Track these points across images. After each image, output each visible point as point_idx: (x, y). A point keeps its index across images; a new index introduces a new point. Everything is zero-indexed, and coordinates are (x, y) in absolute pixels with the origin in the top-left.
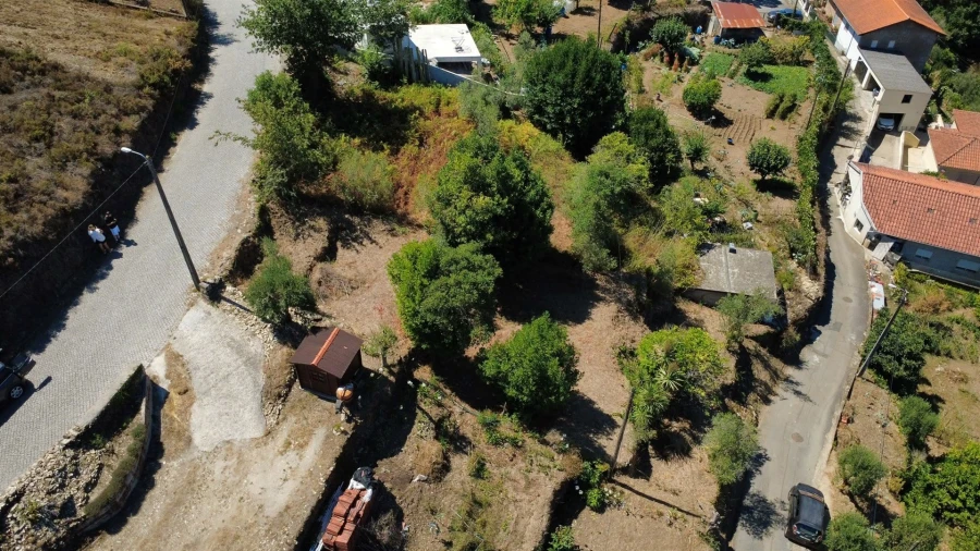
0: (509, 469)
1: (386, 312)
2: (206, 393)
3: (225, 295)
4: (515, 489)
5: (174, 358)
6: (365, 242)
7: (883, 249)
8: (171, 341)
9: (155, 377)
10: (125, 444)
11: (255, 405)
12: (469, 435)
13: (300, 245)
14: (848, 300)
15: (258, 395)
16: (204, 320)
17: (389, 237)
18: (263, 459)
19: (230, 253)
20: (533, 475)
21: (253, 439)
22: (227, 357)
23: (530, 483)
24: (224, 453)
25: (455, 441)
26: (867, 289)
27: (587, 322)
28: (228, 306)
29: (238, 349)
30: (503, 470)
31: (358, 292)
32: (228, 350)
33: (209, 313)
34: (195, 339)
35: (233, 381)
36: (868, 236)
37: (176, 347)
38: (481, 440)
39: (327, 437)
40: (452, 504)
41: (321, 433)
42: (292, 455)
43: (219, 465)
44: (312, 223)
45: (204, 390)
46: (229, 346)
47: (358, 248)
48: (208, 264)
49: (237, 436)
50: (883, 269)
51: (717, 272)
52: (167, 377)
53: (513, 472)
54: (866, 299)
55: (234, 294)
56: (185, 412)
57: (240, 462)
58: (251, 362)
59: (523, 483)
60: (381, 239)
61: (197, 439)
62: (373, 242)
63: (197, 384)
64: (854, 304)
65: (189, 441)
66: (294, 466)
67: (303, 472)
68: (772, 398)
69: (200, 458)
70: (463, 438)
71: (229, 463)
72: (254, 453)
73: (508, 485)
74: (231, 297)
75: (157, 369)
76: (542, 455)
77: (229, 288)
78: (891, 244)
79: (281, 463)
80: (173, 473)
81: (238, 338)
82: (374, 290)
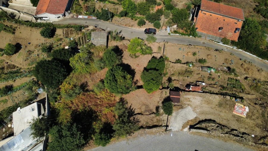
0: (171, 70)
1: (151, 97)
2: (187, 119)
3: (166, 125)
4: (174, 69)
5: (184, 127)
6: (132, 108)
7: (67, 14)
8: (180, 130)
9: (188, 129)
10: (203, 125)
11: (185, 109)
12: (167, 78)
13: (141, 120)
14: (86, 22)
15: (183, 109)
16: (173, 126)
17: (128, 103)
18: (193, 104)
19: (154, 130)
20: (171, 67)
21: (191, 107)
22: (179, 118)
23: (172, 67)
24: (195, 111)
25: (170, 80)
26: (81, 18)
27: (129, 64)
28: (168, 123)
29: (176, 117)
30: (172, 71)
31: (147, 104)
32: (177, 119)
33: (171, 126)
34: (178, 126)
35: (182, 115)
36: (63, 16)
37: (181, 128)
38: (168, 76)
39: (186, 95)
40: (181, 78)
41: (185, 97)
42: (191, 100)
43: (198, 110)
44: (132, 120)
45: (186, 119)
46: (176, 119)
47: (133, 110)
48: (158, 134)
49: (192, 110)
50: (71, 15)
51: (100, 42)
52: (187, 127)
53: (172, 70)
54: (85, 19)
55: (165, 123)
56: (191, 120)
57: (195, 107)
58: (177, 114)
59: (173, 68)
60: (129, 105)
61: (195, 116)
62: (131, 107)
63: (186, 121)
64: (88, 21)
65: (196, 117)
66: (193, 99)
67: (193, 97)
68: (123, 37)
69: (198, 114)
70: (168, 79)
71: (197, 109)
72: (193, 106)
73: (174, 70)
74: (166, 123)
75: (186, 129)
76: (167, 66)
77: (164, 125)
78: (66, 12)
79: (193, 101)
80: (202, 117)
81: (174, 118)
82: (145, 101)
